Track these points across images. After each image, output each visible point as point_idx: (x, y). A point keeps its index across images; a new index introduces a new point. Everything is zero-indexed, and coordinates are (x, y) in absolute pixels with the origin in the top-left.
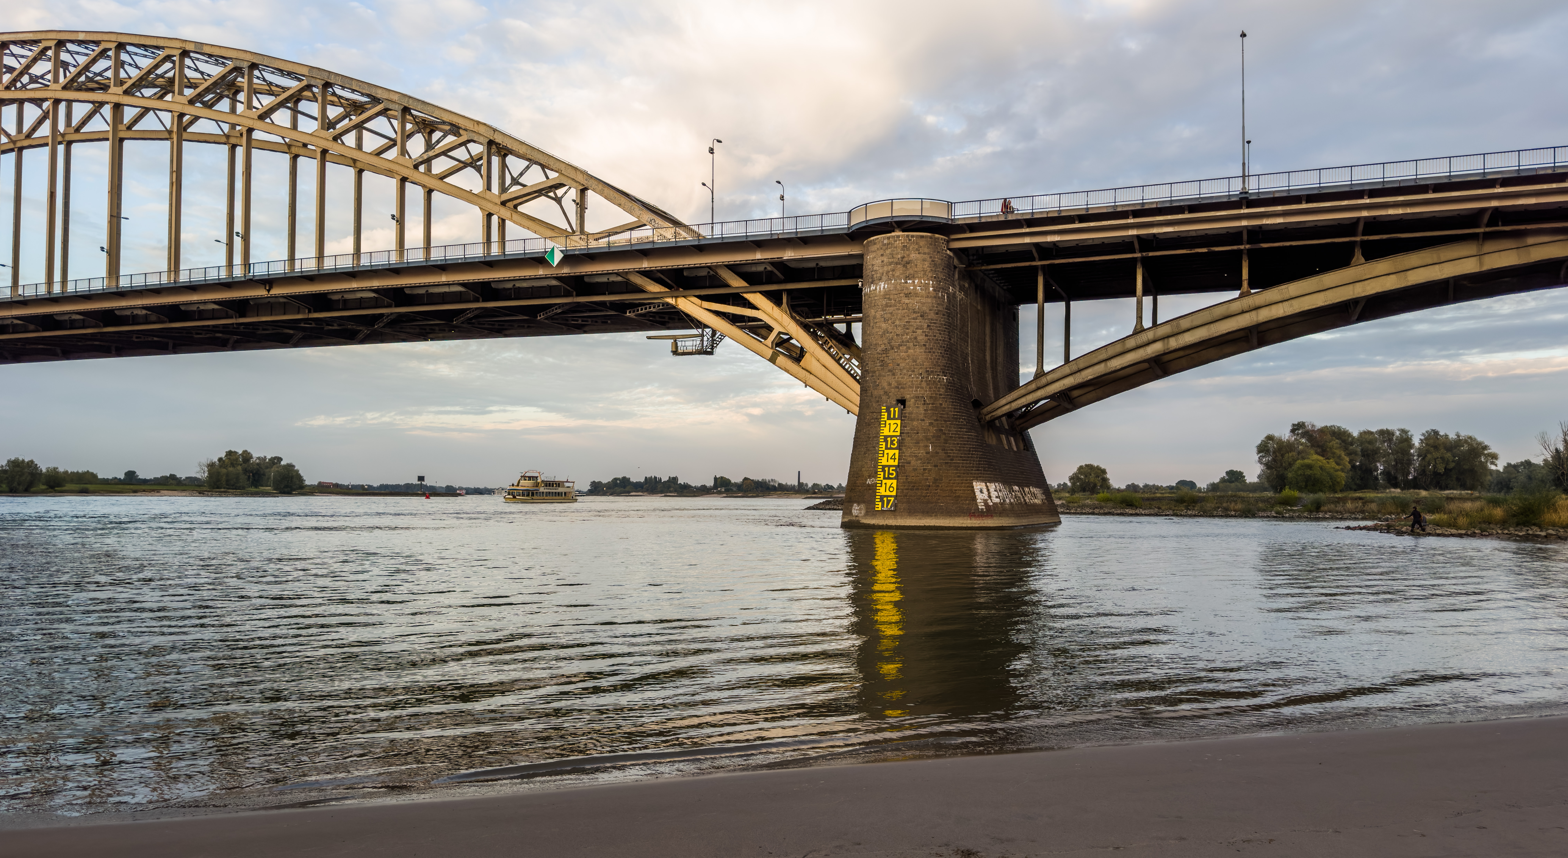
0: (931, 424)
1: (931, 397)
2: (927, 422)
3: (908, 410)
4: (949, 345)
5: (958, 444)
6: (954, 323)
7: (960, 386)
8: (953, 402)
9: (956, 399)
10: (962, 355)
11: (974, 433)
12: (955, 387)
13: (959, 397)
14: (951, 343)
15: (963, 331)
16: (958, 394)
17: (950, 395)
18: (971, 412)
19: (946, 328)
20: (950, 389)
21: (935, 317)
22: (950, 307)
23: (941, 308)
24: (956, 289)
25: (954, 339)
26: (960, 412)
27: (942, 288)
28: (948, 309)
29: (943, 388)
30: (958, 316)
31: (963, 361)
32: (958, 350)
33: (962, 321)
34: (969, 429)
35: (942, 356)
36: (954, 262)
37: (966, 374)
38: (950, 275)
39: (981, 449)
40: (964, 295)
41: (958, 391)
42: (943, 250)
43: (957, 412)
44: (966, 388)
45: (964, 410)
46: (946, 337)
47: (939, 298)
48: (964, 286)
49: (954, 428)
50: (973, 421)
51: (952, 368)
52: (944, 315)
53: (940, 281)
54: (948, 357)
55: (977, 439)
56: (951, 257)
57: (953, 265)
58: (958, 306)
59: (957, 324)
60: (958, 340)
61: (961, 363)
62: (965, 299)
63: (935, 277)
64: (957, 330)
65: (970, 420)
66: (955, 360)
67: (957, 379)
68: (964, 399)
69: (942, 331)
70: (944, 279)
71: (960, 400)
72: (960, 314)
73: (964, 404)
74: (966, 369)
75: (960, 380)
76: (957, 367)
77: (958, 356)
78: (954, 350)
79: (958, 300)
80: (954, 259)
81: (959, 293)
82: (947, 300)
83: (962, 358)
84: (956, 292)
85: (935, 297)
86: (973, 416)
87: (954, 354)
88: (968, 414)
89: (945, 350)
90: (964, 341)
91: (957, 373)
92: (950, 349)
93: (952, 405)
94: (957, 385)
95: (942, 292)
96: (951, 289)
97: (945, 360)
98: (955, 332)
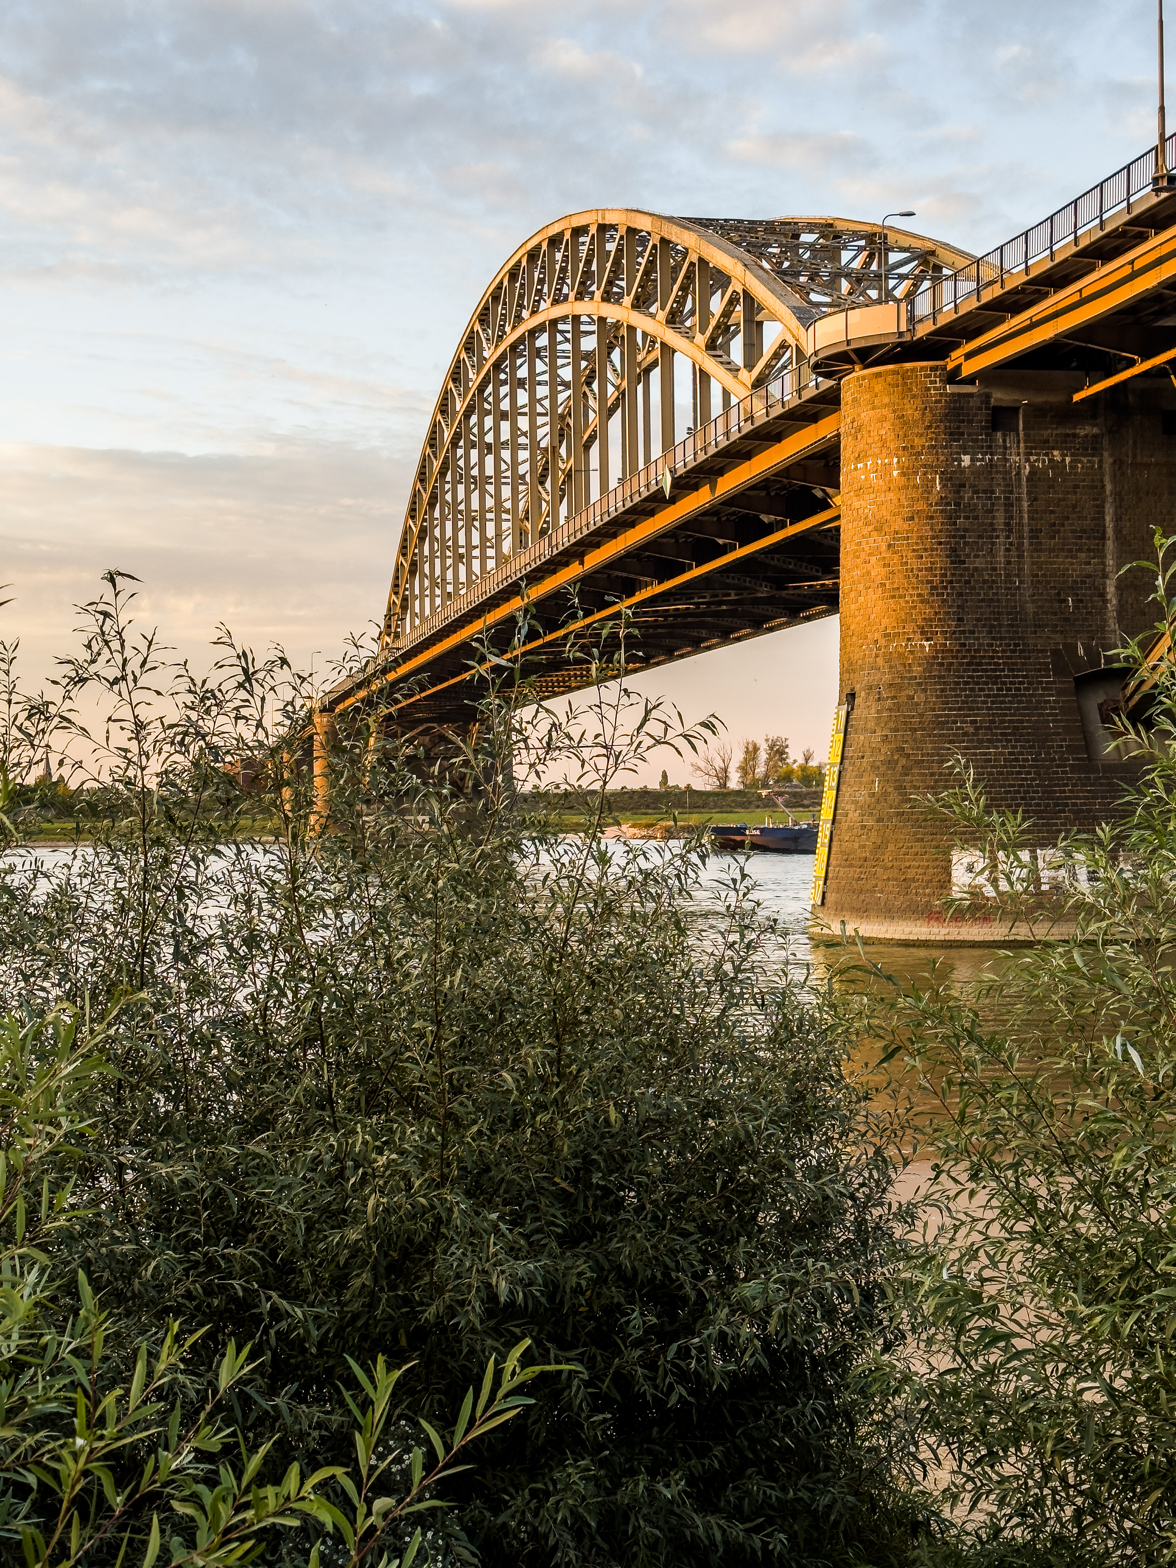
0: (885, 739)
1: (891, 686)
2: (879, 735)
3: (856, 713)
4: (953, 575)
5: (932, 774)
6: (992, 524)
7: (1003, 651)
8: (942, 690)
9: (958, 683)
10: (1048, 582)
11: (1003, 747)
12: (964, 657)
13: (981, 677)
14: (967, 569)
15: (1058, 532)
16: (974, 671)
17: (940, 677)
18: (1038, 702)
19: (940, 543)
20: (942, 664)
21: (906, 526)
22: (962, 498)
23: (921, 506)
24: (1004, 454)
25: (993, 556)
26: (960, 709)
27: (925, 466)
28: (949, 504)
29: (920, 665)
30: (1020, 506)
31: (1059, 594)
32: (1018, 576)
33: (1052, 512)
34: (981, 741)
35: (922, 602)
36: (988, 402)
37: (1066, 620)
38: (962, 434)
39: (1023, 779)
40: (1063, 455)
41: (981, 664)
42: (929, 389)
43: (950, 709)
44: (1055, 653)
45: (985, 702)
46: (940, 561)
47: (915, 487)
48: (1075, 435)
49: (931, 742)
50: (1028, 721)
51: (960, 620)
52: (932, 518)
53: (920, 454)
54: (944, 601)
55: (1017, 760)
56: (971, 395)
57: (987, 408)
58: (1020, 486)
59: (1007, 524)
60: (1020, 556)
61: (1033, 602)
62: (1080, 461)
63: (904, 448)
64: (1008, 537)
65: (1004, 722)
66: (992, 600)
67: (993, 638)
68: (1014, 677)
69: (926, 550)
70: (933, 447)
71: (978, 683)
72: (1033, 500)
73: (999, 689)
74: (1075, 608)
75: (1011, 639)
76: (999, 613)
77: (1018, 588)
78: (985, 582)
79: (1018, 474)
80: (988, 396)
81: (1032, 458)
82: (944, 486)
83: (1054, 588)
84: (1007, 460)
85: (907, 488)
86: (1045, 708)
87: (991, 588)
88: (1009, 709)
89: (933, 588)
90: (1070, 551)
91: (992, 626)
92: (958, 582)
93: (937, 697)
94: (986, 651)
95: (925, 474)
96: (972, 460)
97: (932, 607)
98: (993, 544)
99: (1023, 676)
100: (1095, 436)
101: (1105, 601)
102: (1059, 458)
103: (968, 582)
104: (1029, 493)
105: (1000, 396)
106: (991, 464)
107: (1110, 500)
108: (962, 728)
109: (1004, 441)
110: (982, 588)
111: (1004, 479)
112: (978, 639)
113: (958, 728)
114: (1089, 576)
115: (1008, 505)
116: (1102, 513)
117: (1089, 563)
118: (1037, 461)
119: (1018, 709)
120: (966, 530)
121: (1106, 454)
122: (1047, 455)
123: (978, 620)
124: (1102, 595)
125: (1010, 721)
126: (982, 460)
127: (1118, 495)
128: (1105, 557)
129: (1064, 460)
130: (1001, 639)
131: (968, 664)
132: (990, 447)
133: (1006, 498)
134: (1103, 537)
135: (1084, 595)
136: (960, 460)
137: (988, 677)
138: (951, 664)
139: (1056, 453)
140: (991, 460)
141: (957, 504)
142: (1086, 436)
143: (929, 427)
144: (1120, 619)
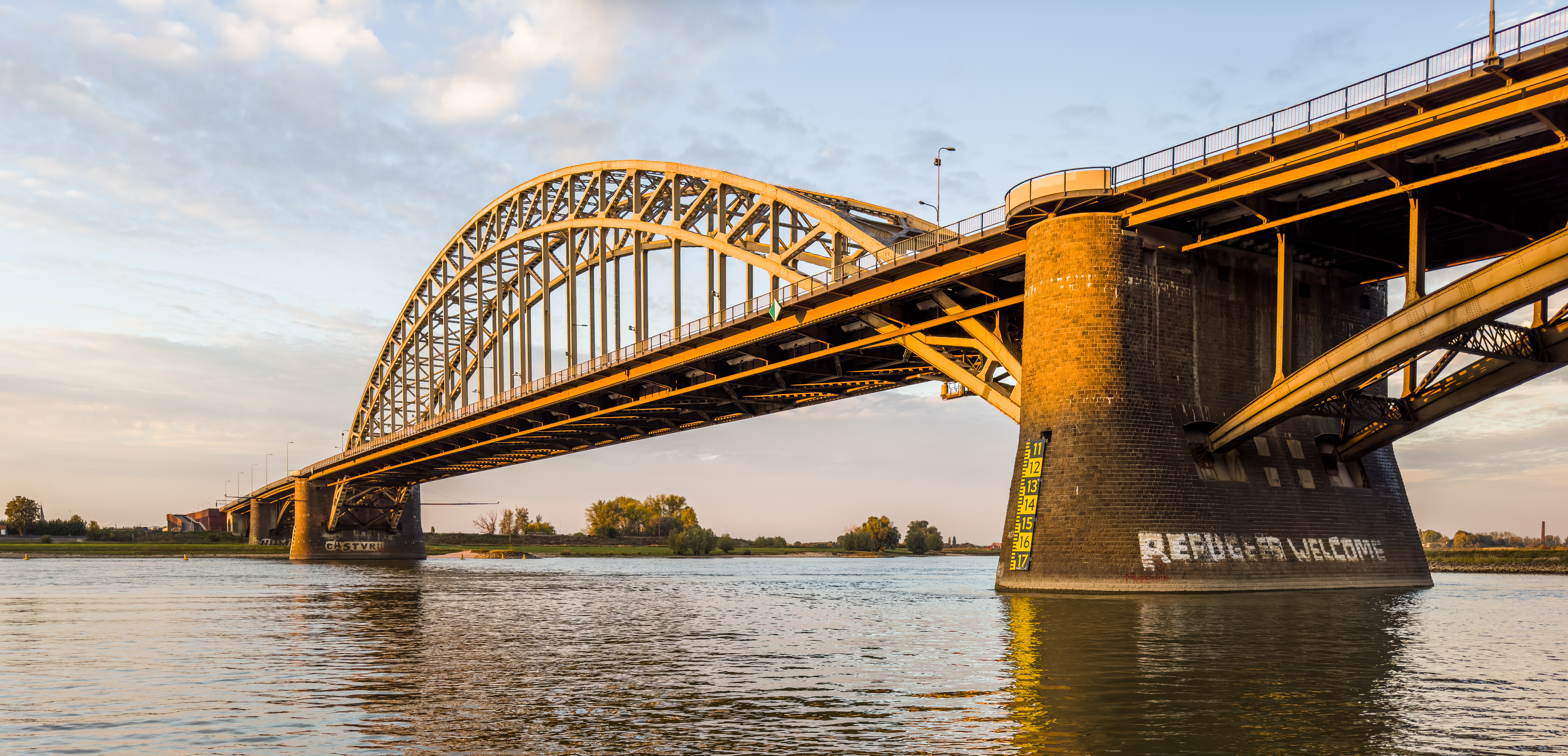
0: (1082, 460)
1: (1084, 426)
2: (1076, 457)
3: (1053, 444)
4: (1124, 355)
5: (1120, 484)
6: (1142, 324)
7: (1149, 407)
8: (1121, 430)
9: (1129, 425)
10: (1167, 365)
11: (1160, 468)
12: (1131, 409)
13: (1140, 422)
14: (1129, 352)
15: (1172, 333)
16: (1137, 418)
17: (1118, 421)
18: (1170, 440)
19: (1117, 333)
20: (1118, 413)
21: (1095, 320)
22: (1128, 305)
23: (1106, 307)
24: (1148, 280)
25: (1142, 345)
26: (1133, 442)
27: (1109, 281)
28: (1121, 308)
29: (1105, 412)
30: (1155, 314)
31: (1172, 373)
32: (1154, 359)
33: (1170, 320)
34: (1147, 463)
35: (1106, 371)
36: (1141, 245)
37: (1176, 390)
38: (1129, 263)
39: (1173, 489)
40: (1175, 285)
41: (1139, 414)
42: (1111, 231)
43: (1127, 442)
44: (1173, 409)
45: (1145, 438)
46: (1117, 345)
47: (1102, 294)
48: (1180, 273)
49: (1117, 463)
50: (1168, 452)
51: (1128, 384)
52: (1112, 316)
53: (1105, 273)
54: (1119, 371)
55: (1167, 476)
56: (1133, 238)
57: (1141, 248)
58: (1155, 301)
59: (1149, 325)
60: (1155, 347)
61: (1162, 376)
62: (1182, 290)
63: (1096, 269)
64: (1149, 334)
65: (1156, 451)
66: (1142, 373)
67: (1144, 398)
68: (1157, 423)
69: (1108, 337)
70: (1114, 269)
71: (1139, 426)
72: (1161, 311)
73: (1151, 431)
74: (1181, 382)
75: (1152, 399)
76: (1146, 382)
77: (1154, 367)
78: (1139, 361)
79: (1155, 293)
80: (1141, 240)
81: (1162, 284)
82: (1119, 296)
83: (1170, 369)
84: (1149, 283)
85: (1096, 294)
86: (1174, 445)
87: (1141, 365)
88: (1157, 443)
89: (1113, 362)
90: (1177, 346)
91: (1143, 390)
92: (1126, 360)
93: (1118, 434)
94: (1141, 406)
95: (1109, 286)
96: (1134, 281)
97: (1112, 375)
98: (1143, 337)
99: (1161, 424)
100: (1189, 275)
101: (1193, 380)
102: (1173, 286)
103: (1130, 360)
104: (1160, 306)
105: (1147, 242)
106: (1142, 285)
107: (1195, 316)
108: (1135, 454)
109: (1149, 271)
110: (1137, 365)
111: (1148, 295)
112: (1136, 397)
113: (1133, 454)
114: (1185, 363)
115: (1150, 313)
116: (1191, 324)
117: (1185, 355)
118: (1163, 286)
119: (1161, 444)
120: (1130, 326)
121: (1194, 287)
122: (1167, 283)
123: (1136, 385)
124: (1192, 376)
125: (1160, 451)
126: (1138, 281)
127: (1198, 313)
128: (1192, 352)
129: (1175, 288)
130: (1147, 398)
131: (1133, 413)
132: (1142, 273)
133: (1149, 308)
134: (1192, 340)
135: (1184, 375)
136: (1128, 280)
137: (1144, 422)
138: (1124, 413)
139: (1172, 283)
140: (1142, 282)
141: (1126, 309)
142: (1185, 274)
143: (1111, 256)
144: (1200, 392)
